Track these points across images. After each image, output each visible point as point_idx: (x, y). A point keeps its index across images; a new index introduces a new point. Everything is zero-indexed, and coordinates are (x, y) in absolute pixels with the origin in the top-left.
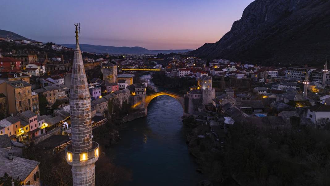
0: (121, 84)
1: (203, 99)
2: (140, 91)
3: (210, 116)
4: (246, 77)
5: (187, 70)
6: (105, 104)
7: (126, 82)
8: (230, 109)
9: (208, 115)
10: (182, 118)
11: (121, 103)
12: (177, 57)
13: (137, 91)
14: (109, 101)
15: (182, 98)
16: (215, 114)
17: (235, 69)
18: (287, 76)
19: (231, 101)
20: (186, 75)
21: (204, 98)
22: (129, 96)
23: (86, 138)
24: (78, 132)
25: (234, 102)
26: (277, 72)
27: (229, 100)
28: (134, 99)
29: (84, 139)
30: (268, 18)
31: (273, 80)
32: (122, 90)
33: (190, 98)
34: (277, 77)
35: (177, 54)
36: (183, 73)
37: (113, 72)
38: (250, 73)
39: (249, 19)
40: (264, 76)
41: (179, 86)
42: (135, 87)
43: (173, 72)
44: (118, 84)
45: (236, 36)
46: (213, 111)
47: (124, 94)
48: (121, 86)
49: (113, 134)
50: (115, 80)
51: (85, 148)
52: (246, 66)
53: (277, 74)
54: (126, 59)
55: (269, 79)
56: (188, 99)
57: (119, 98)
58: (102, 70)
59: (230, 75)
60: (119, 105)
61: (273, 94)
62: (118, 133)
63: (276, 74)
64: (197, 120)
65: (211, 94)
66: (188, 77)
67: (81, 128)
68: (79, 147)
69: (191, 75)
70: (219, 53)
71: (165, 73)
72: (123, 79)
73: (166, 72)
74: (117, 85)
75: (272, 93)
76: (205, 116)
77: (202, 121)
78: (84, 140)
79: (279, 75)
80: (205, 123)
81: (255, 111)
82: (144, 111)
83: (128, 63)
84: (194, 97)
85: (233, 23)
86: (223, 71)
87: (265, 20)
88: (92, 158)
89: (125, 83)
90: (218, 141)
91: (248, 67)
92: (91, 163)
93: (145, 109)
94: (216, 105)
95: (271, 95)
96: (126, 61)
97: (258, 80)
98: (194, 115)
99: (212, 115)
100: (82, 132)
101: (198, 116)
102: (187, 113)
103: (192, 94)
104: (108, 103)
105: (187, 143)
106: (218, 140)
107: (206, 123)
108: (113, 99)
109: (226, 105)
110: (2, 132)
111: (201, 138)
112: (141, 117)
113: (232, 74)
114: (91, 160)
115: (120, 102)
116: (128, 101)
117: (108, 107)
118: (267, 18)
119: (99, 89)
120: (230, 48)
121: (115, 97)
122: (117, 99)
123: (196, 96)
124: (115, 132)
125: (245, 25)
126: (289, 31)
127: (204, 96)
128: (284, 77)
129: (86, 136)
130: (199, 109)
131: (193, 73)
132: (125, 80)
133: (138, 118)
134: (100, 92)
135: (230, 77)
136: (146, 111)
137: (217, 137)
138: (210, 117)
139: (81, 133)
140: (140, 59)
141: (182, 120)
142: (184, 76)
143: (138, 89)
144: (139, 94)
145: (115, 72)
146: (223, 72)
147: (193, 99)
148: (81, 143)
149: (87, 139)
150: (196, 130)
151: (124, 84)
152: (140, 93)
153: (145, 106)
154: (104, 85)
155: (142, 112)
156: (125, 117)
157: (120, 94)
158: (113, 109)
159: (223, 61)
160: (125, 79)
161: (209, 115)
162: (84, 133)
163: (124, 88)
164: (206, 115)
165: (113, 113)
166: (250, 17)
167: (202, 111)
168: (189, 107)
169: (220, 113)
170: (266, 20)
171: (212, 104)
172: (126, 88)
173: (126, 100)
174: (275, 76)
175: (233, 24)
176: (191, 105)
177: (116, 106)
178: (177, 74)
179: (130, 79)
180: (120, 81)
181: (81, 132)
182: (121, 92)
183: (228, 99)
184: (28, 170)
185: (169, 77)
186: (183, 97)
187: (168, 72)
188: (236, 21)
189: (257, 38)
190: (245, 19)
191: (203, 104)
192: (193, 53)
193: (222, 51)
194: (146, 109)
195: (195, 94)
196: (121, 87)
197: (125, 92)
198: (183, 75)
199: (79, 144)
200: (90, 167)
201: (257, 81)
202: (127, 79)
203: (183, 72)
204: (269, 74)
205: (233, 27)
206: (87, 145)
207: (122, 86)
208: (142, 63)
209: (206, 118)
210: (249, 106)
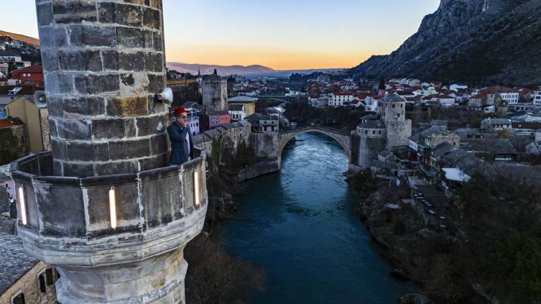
0: (235, 113)
1: (388, 137)
2: (269, 126)
3: (404, 169)
4: (457, 104)
5: (346, 95)
6: (208, 146)
7: (243, 108)
8: (449, 153)
9: (399, 168)
10: (345, 174)
11: (235, 146)
12: (324, 77)
13: (263, 125)
14: (214, 140)
15: (346, 137)
16: (415, 165)
17: (435, 92)
18: (536, 102)
19: (449, 139)
20: (344, 103)
21: (390, 136)
22: (248, 134)
23: (126, 93)
24: (76, 49)
25: (457, 141)
26: (517, 96)
27: (447, 137)
28: (257, 140)
29: (112, 94)
30: (488, 7)
31: (511, 109)
32: (236, 123)
33: (363, 136)
34: (516, 103)
35: (325, 74)
36: (340, 100)
37: (220, 91)
38: (463, 98)
39: (452, 9)
40: (495, 101)
41: (334, 122)
42: (259, 118)
43: (321, 98)
44: (230, 112)
45: (428, 39)
46: (410, 159)
47: (241, 130)
48: (234, 115)
49: (221, 199)
50: (223, 105)
51: (122, 156)
52: (454, 87)
53: (517, 99)
54: (239, 83)
55: (504, 106)
56: (358, 138)
57: (232, 137)
58: (200, 90)
59: (427, 102)
60: (232, 149)
61: (524, 130)
62: (230, 197)
63: (515, 99)
64: (378, 176)
65: (403, 129)
66: (350, 106)
67: (93, 19)
68: (83, 146)
69: (355, 102)
70: (399, 69)
71: (307, 101)
72: (237, 104)
73: (309, 98)
74: (228, 113)
75: (521, 128)
76: (393, 170)
77: (387, 178)
78: (115, 103)
79: (522, 100)
80: (395, 183)
81: (496, 159)
82: (276, 161)
83: (242, 88)
84: (371, 134)
85: (423, 18)
86: (414, 94)
87: (481, 10)
88: (167, 220)
89: (241, 110)
90: (434, 214)
91: (457, 89)
92: (158, 246)
93: (277, 158)
94: (419, 147)
95: (521, 131)
96: (239, 85)
97: (483, 109)
98: (372, 168)
99: (408, 166)
100: (102, 48)
101: (380, 169)
102: (357, 164)
103: (367, 129)
104: (212, 144)
105: (364, 219)
106: (432, 212)
107: (398, 182)
108: (221, 137)
109: (439, 146)
110: (9, 186)
111: (394, 210)
112: (271, 171)
113: (432, 100)
114: (163, 229)
115: (233, 144)
116: (246, 143)
117: (212, 150)
118: (486, 6)
119: (196, 118)
120: (419, 59)
121: (224, 133)
122: (229, 138)
123: (374, 132)
124: (225, 196)
125: (444, 20)
126: (530, 26)
127: (390, 133)
128: (531, 103)
129: (130, 81)
130: (380, 157)
131: (358, 99)
132: (242, 106)
133: (265, 173)
134: (197, 124)
135: (427, 104)
136: (279, 161)
137: (429, 206)
138: (405, 171)
139: (91, 54)
140: (262, 83)
141: (345, 178)
142: (342, 104)
143: (265, 122)
144: (266, 130)
145: (224, 91)
146: (413, 96)
147: (369, 139)
148: (95, 123)
149: (138, 105)
150: (378, 196)
151: (240, 112)
152: (269, 129)
153: (277, 153)
154: (205, 113)
155: (273, 162)
156: (241, 171)
157: (233, 129)
158: (220, 155)
159: (407, 81)
160: (241, 104)
161: (403, 167)
162: (113, 59)
163: (241, 120)
164: (396, 168)
165: (221, 163)
166: (454, 5)
167: (386, 160)
168: (360, 155)
169: (426, 162)
170: (484, 10)
171: (408, 147)
172: (242, 119)
173: (244, 142)
174: (515, 103)
175: (423, 21)
176: (363, 151)
177: (227, 151)
178: (329, 101)
179: (250, 104)
180: (232, 109)
181: (93, 48)
182: (235, 125)
183: (443, 134)
184: (20, 266)
185: (316, 107)
186: (349, 135)
187: (312, 99)
188: (427, 14)
189: (469, 41)
190: (446, 9)
191: (387, 147)
192: (350, 72)
193: (404, 66)
194: (279, 158)
195: (372, 130)
196: (234, 118)
197: (241, 125)
198: (339, 103)
199: (83, 128)
200: (159, 274)
201: (480, 112)
202: (244, 104)
203: (340, 97)
204: (504, 99)
205: (422, 25)
206: (137, 138)
207: (237, 115)
208: (266, 88)
209: (396, 172)
210: (486, 150)
